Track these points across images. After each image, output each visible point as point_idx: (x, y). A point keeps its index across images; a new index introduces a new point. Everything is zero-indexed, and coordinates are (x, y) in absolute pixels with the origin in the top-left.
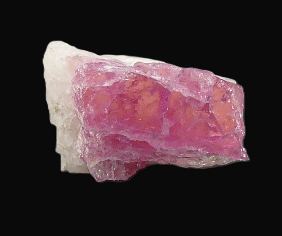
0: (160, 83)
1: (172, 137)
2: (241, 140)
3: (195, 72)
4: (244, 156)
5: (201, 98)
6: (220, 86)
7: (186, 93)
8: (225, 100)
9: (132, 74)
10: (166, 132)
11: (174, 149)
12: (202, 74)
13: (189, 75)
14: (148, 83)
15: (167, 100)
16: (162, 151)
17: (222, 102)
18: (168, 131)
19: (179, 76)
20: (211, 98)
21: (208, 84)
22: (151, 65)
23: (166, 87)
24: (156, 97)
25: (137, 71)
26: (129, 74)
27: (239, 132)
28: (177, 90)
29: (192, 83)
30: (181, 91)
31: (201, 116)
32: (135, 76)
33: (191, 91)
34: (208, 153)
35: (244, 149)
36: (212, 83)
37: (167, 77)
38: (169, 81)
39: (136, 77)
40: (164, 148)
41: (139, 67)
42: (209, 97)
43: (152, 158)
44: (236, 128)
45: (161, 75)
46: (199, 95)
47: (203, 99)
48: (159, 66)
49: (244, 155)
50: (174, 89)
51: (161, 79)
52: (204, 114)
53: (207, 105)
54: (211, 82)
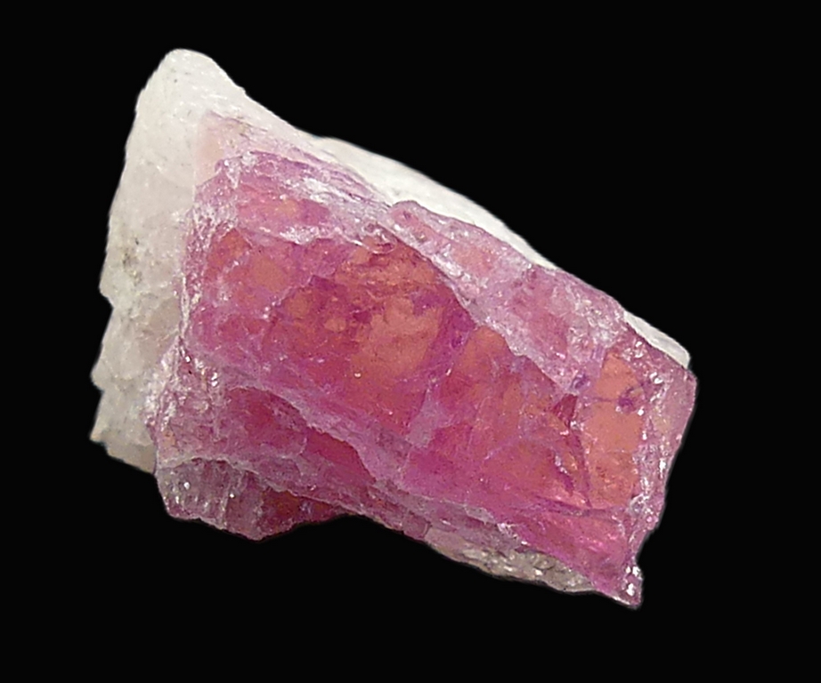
0: (453, 287)
1: (435, 462)
2: (636, 541)
3: (569, 290)
4: (630, 592)
5: (559, 373)
6: (629, 359)
7: (520, 346)
8: (628, 403)
9: (377, 231)
10: (420, 438)
11: (426, 498)
12: (589, 302)
13: (549, 293)
14: (417, 275)
15: (456, 343)
16: (390, 490)
17: (618, 408)
18: (427, 439)
19: (518, 284)
20: (589, 384)
21: (595, 342)
22: (443, 222)
23: (466, 304)
24: (427, 323)
25: (397, 227)
26: (372, 227)
27: (637, 515)
28: (495, 326)
29: (548, 317)
30: (509, 332)
31: (541, 427)
32: (386, 240)
33: (538, 342)
34: (524, 543)
35: (636, 570)
36: (608, 342)
37: (480, 276)
38: (482, 289)
39: (388, 245)
40: (401, 485)
41: (407, 215)
42: (585, 378)
43: (352, 502)
44: (636, 499)
45: (464, 264)
46: (557, 362)
47: (563, 379)
48: (466, 234)
49: (631, 586)
50: (488, 320)
51: (460, 277)
52: (554, 423)
53: (570, 400)
54: (605, 337)
